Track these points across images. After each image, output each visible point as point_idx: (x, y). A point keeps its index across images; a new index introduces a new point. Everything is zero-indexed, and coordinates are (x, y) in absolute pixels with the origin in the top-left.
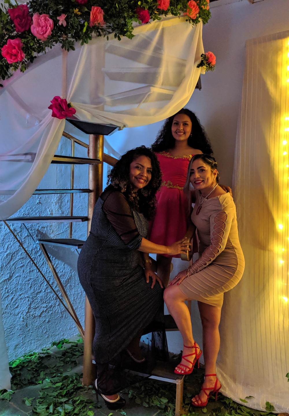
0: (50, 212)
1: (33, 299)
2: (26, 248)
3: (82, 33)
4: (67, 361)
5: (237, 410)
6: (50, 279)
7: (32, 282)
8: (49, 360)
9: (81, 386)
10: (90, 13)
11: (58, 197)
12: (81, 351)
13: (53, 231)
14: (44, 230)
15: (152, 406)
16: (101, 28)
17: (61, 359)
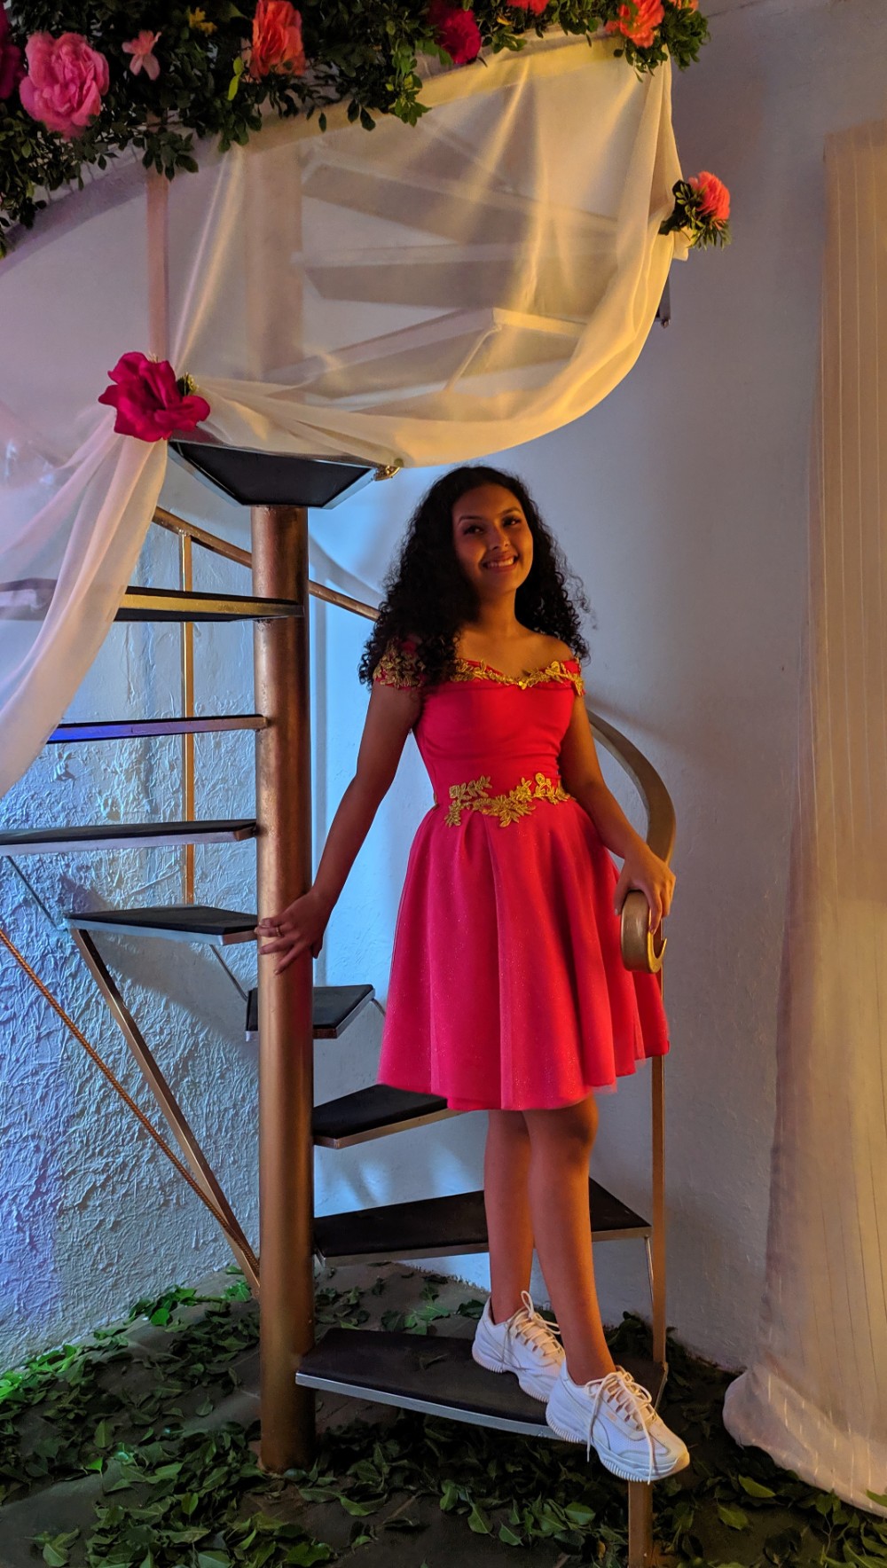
0: (108, 809)
1: (53, 1144)
2: (22, 948)
3: (222, 103)
4: (194, 1376)
5: (863, 1538)
6: (115, 1061)
7: (48, 1079)
8: (124, 1373)
9: (257, 1472)
10: (252, 25)
11: (137, 751)
12: (245, 1333)
13: (120, 881)
14: (86, 877)
15: (536, 1538)
16: (294, 84)
17: (171, 1369)
